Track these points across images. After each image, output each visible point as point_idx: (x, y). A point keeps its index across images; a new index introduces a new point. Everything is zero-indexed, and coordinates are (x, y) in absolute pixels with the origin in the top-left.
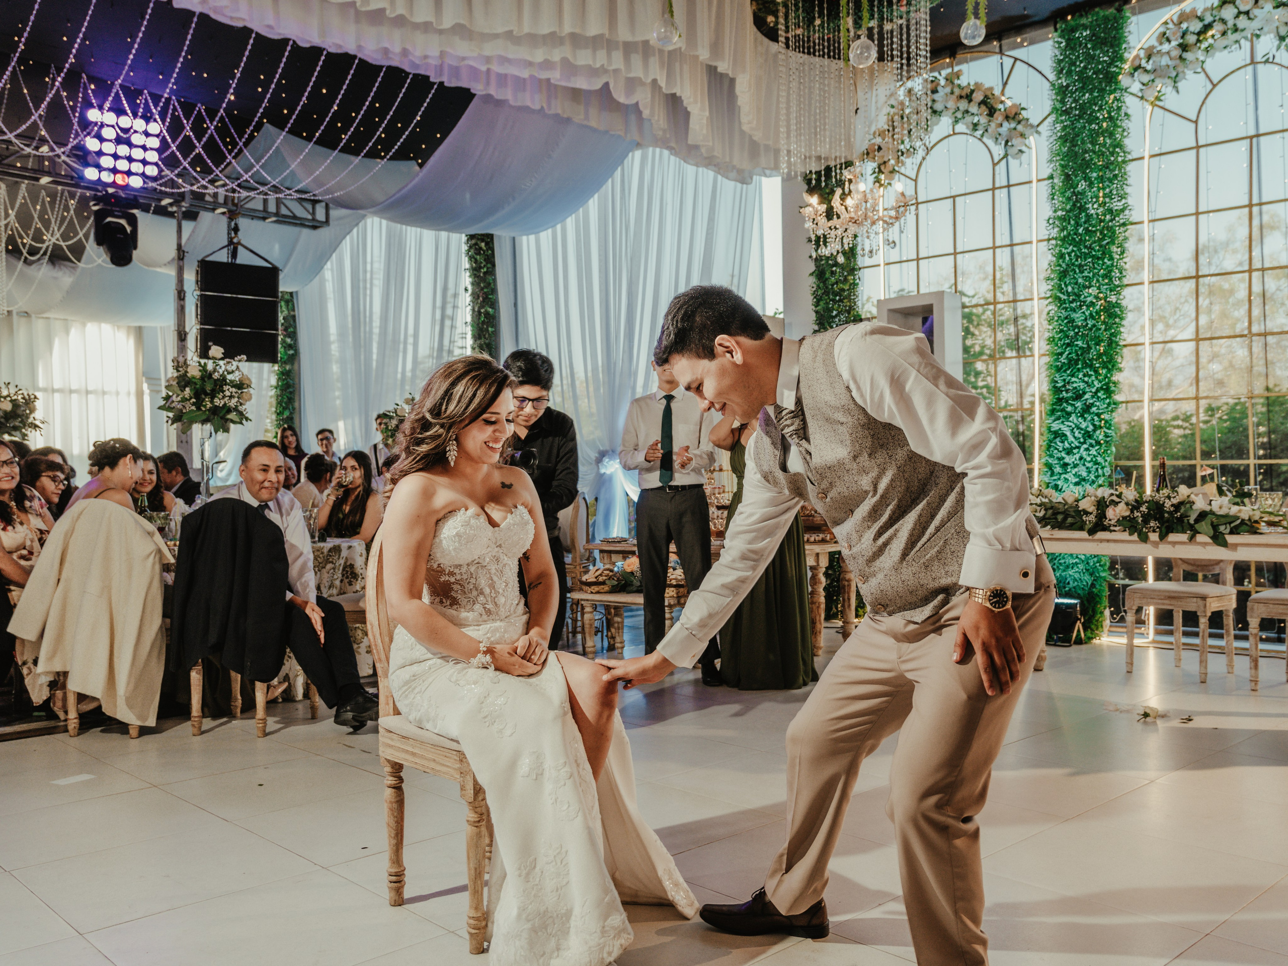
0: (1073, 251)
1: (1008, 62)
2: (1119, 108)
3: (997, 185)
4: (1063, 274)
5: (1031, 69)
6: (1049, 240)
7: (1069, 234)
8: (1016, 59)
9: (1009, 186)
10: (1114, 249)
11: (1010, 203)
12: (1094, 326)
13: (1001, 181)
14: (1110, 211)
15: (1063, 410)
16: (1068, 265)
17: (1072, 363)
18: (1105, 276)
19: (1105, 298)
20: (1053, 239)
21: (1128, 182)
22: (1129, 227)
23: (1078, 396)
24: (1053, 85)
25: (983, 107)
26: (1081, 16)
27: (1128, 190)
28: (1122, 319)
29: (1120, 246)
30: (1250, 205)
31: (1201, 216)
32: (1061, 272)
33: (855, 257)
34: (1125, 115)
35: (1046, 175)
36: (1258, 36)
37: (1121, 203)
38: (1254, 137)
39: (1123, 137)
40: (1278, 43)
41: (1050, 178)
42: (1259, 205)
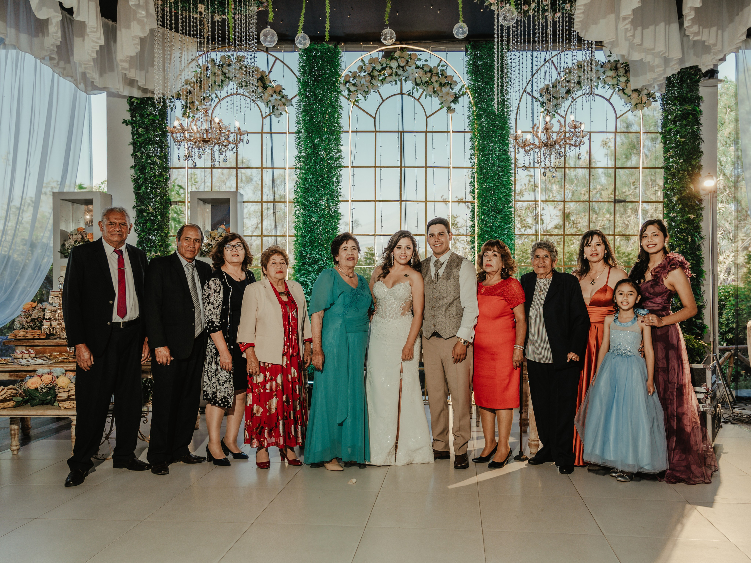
0: (313, 178)
1: (272, 60)
2: (337, 101)
3: (264, 131)
4: (307, 190)
5: (285, 66)
6: (296, 168)
7: (310, 168)
8: (277, 58)
9: (271, 133)
10: (335, 180)
11: (272, 143)
12: (324, 222)
13: (267, 128)
14: (332, 158)
15: (306, 270)
16: (309, 185)
17: (311, 242)
18: (330, 195)
19: (328, 207)
20: (298, 168)
21: (342, 143)
22: (342, 168)
23: (315, 263)
24: (299, 79)
25: (260, 82)
26: (315, 44)
27: (342, 148)
28: (338, 220)
29: (337, 179)
30: (401, 167)
31: (377, 169)
32: (305, 189)
33: (167, 160)
34: (340, 106)
35: (295, 131)
36: (406, 80)
37: (338, 154)
38: (402, 132)
39: (338, 118)
40: (416, 87)
41: (297, 133)
42: (404, 167)
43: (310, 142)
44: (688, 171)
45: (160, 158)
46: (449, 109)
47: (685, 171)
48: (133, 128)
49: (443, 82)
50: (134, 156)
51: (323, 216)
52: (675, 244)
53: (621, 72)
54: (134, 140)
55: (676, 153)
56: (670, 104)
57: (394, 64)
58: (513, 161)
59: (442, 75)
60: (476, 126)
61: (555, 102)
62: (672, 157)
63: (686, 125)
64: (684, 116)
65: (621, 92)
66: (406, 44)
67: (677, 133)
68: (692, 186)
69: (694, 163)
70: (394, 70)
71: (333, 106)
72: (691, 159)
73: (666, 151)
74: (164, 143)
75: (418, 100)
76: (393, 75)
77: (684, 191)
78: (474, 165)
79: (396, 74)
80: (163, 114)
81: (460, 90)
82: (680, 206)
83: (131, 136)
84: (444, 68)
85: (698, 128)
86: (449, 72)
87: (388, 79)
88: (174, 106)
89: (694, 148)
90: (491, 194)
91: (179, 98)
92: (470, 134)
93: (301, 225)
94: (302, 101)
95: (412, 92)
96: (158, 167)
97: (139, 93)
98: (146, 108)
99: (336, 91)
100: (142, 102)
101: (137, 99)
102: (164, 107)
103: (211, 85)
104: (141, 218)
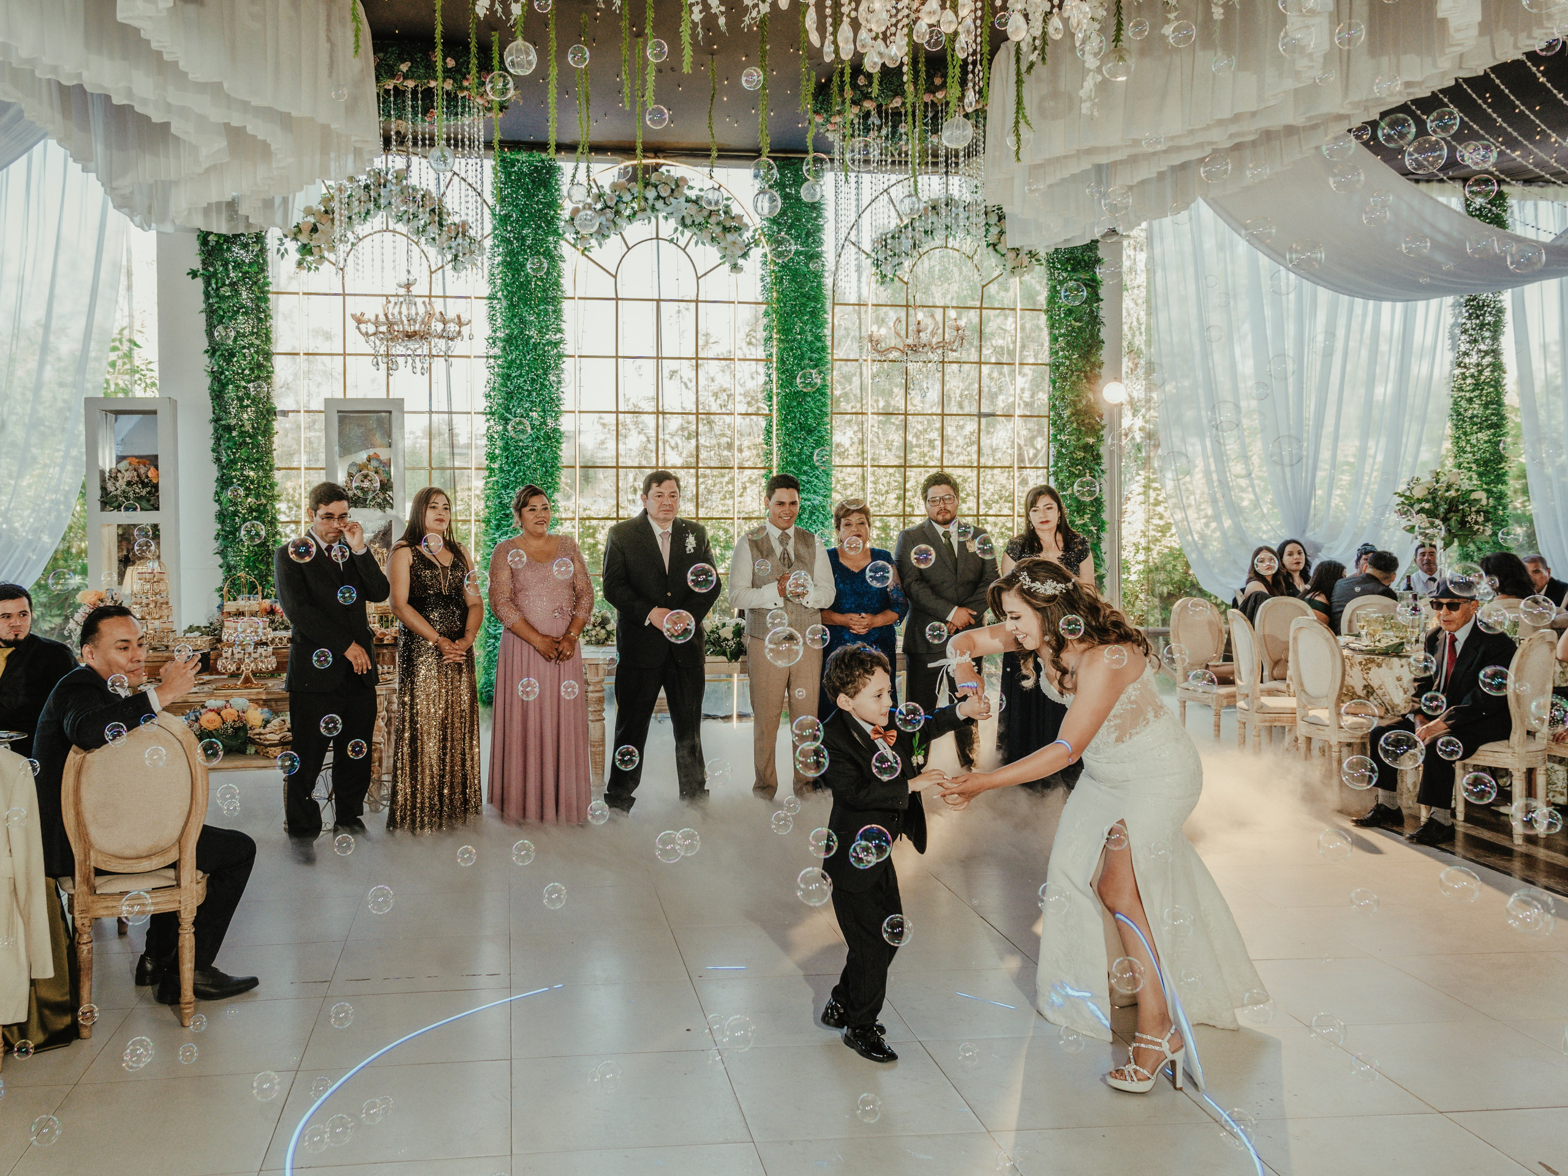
0: (520, 375)
1: (446, 175)
2: (555, 248)
3: (434, 293)
4: (510, 395)
5: (469, 187)
6: (488, 357)
7: (516, 358)
8: (453, 174)
9: (445, 297)
10: (554, 378)
14: (549, 343)
16: (514, 387)
18: (547, 403)
19: (544, 423)
20: (493, 358)
21: (564, 318)
22: (565, 359)
24: (493, 211)
25: (433, 216)
27: (564, 326)
28: (560, 443)
29: (558, 376)
30: (658, 358)
31: (620, 360)
32: (508, 393)
33: (268, 339)
34: (561, 256)
35: (486, 295)
36: (666, 218)
37: (558, 336)
38: (658, 301)
39: (559, 276)
40: (680, 228)
41: (489, 298)
42: (662, 358)
43: (514, 316)
44: (1085, 372)
45: (258, 335)
46: (735, 267)
47: (1081, 371)
48: (208, 284)
49: (728, 226)
50: (211, 333)
51: (538, 438)
53: (993, 219)
54: (210, 305)
55: (1067, 343)
57: (651, 194)
58: (830, 351)
59: (725, 213)
60: (775, 294)
61: (896, 260)
62: (1063, 350)
65: (991, 248)
66: (664, 157)
67: (1069, 313)
68: (1091, 395)
69: (1093, 360)
70: (650, 202)
71: (552, 258)
72: (1089, 352)
73: (1054, 339)
75: (684, 250)
76: (649, 210)
77: (1080, 401)
78: (771, 355)
79: (653, 208)
80: (260, 264)
81: (753, 237)
82: (1075, 425)
83: (202, 297)
84: (729, 202)
85: (1098, 307)
86: (736, 210)
87: (639, 215)
88: (286, 250)
89: (1092, 336)
90: (799, 403)
91: (295, 239)
92: (764, 307)
93: (497, 451)
94: (498, 247)
95: (675, 236)
96: (256, 352)
97: (221, 226)
98: (232, 252)
99: (555, 232)
100: (225, 241)
101: (219, 236)
102: (263, 251)
103: (350, 218)
104: (228, 440)
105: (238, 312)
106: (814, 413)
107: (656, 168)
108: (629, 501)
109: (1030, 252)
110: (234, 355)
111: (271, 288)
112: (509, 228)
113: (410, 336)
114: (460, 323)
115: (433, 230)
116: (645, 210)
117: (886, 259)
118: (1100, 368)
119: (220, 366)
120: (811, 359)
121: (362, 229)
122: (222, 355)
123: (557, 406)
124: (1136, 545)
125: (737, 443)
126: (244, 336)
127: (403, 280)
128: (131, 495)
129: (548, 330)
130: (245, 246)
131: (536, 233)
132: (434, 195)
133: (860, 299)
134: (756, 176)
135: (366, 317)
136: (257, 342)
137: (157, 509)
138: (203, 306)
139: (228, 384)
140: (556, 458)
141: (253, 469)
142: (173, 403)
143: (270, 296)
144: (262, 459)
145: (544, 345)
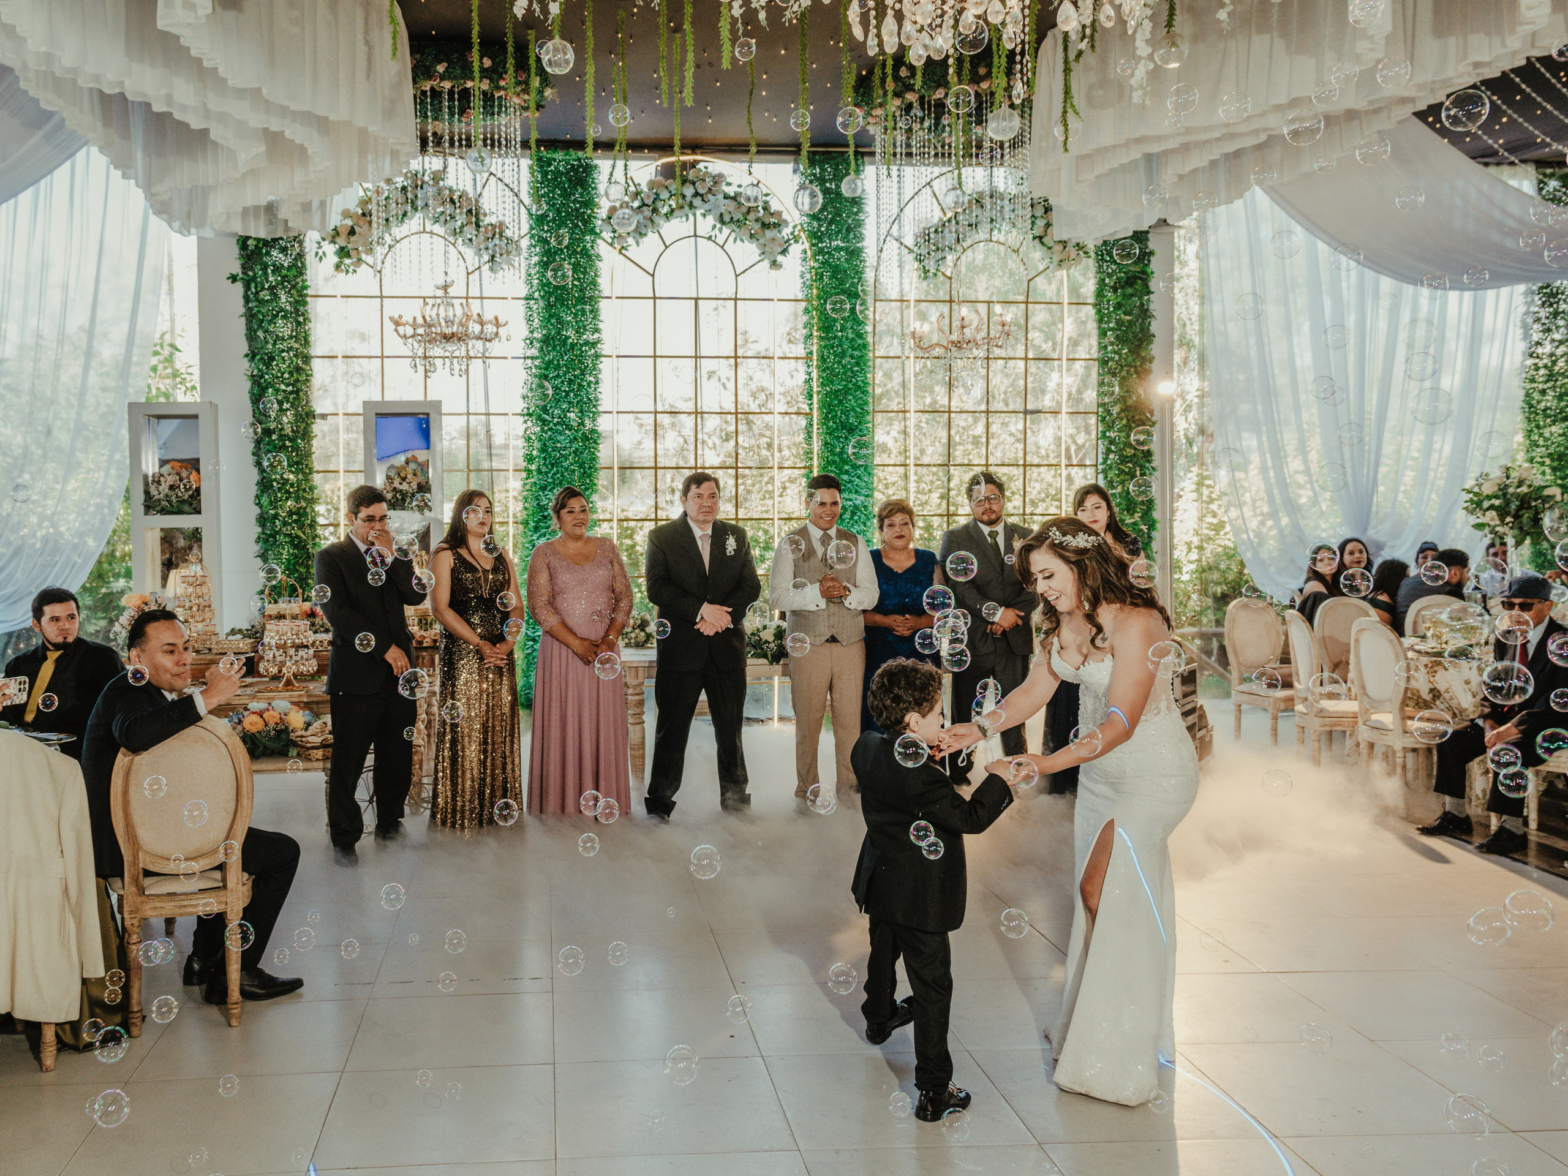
0: (558, 376)
1: (482, 176)
2: (592, 247)
3: (472, 295)
5: (506, 188)
6: (525, 358)
7: (553, 359)
8: (490, 174)
9: (484, 299)
10: (592, 379)
13: (474, 291)
14: (587, 343)
18: (585, 403)
19: (582, 424)
20: (530, 358)
21: (601, 318)
22: (602, 359)
24: (530, 211)
25: (470, 217)
27: (601, 326)
28: (598, 444)
29: (596, 376)
30: (696, 357)
31: (657, 359)
33: (307, 343)
34: (598, 256)
35: (523, 295)
36: (704, 215)
37: (596, 336)
38: (696, 299)
39: (596, 275)
40: (719, 226)
41: (526, 299)
42: (701, 357)
43: (551, 316)
44: (1135, 367)
45: (296, 338)
46: (774, 264)
47: (1131, 366)
48: (247, 288)
49: (767, 222)
50: (251, 337)
51: (575, 439)
52: (1116, 479)
53: (1040, 211)
54: (250, 309)
55: (1117, 337)
56: (1107, 261)
57: (689, 191)
58: (871, 348)
59: (764, 209)
60: (815, 291)
61: (940, 255)
62: (1112, 344)
63: (1132, 295)
64: (1130, 281)
65: (1037, 240)
66: (702, 154)
67: (1118, 306)
68: (1141, 391)
69: (1143, 354)
70: (688, 199)
71: (589, 257)
72: (1139, 346)
73: (1103, 334)
74: (303, 315)
75: (722, 247)
76: (687, 208)
77: (1130, 397)
78: (811, 353)
79: (691, 206)
80: (298, 267)
81: (792, 233)
82: (1124, 422)
83: (242, 302)
84: (768, 198)
85: (1148, 300)
86: (774, 206)
87: (676, 213)
88: (324, 253)
89: (1142, 330)
90: (840, 402)
91: (333, 242)
92: (804, 304)
93: (535, 453)
94: (535, 247)
95: (713, 234)
96: (295, 356)
97: (260, 231)
98: (271, 256)
99: (593, 232)
100: (264, 245)
101: (258, 240)
102: (300, 256)
103: (387, 220)
104: (268, 444)
105: (277, 315)
106: (855, 412)
107: (693, 165)
108: (667, 502)
109: (1078, 244)
110: (273, 359)
111: (309, 292)
112: (546, 228)
113: (448, 338)
114: (498, 325)
115: (469, 232)
116: (682, 207)
117: (929, 253)
118: (1151, 362)
119: (260, 370)
120: (852, 357)
121: (398, 231)
122: (262, 359)
123: (594, 406)
124: (1189, 544)
125: (776, 442)
126: (283, 339)
127: (441, 283)
128: (174, 499)
129: (585, 330)
130: (284, 250)
131: (573, 233)
132: (471, 195)
133: (902, 295)
134: (795, 171)
135: (404, 320)
136: (296, 346)
137: (199, 512)
138: (243, 310)
139: (267, 388)
140: (594, 459)
141: (292, 472)
142: (214, 407)
143: (308, 299)
144: (301, 463)
145: (582, 345)
